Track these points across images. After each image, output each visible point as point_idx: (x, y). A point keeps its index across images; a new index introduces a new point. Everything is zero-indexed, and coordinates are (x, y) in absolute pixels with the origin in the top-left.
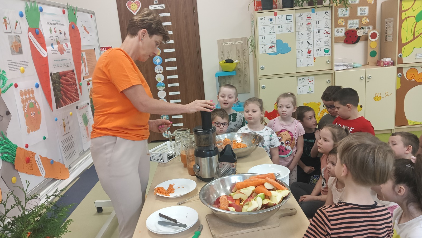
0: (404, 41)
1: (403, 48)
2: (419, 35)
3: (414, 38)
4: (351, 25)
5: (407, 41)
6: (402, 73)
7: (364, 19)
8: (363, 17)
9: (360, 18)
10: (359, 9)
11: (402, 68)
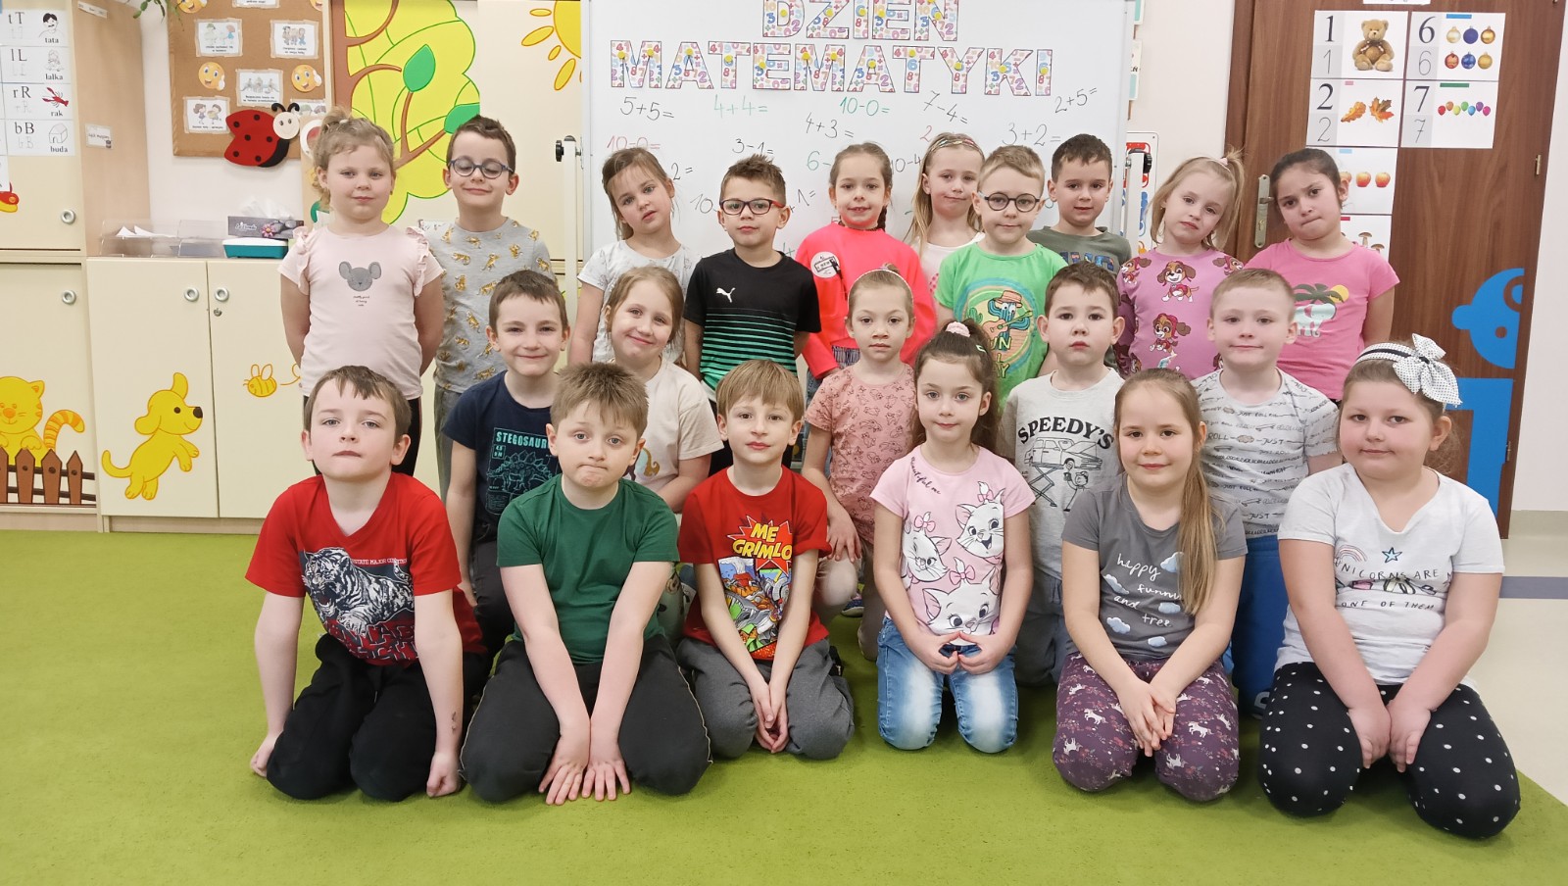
2: (426, 147)
3: (407, 155)
4: (250, 92)
7: (300, 71)
8: (298, 62)
9: (287, 66)
10: (278, 28)
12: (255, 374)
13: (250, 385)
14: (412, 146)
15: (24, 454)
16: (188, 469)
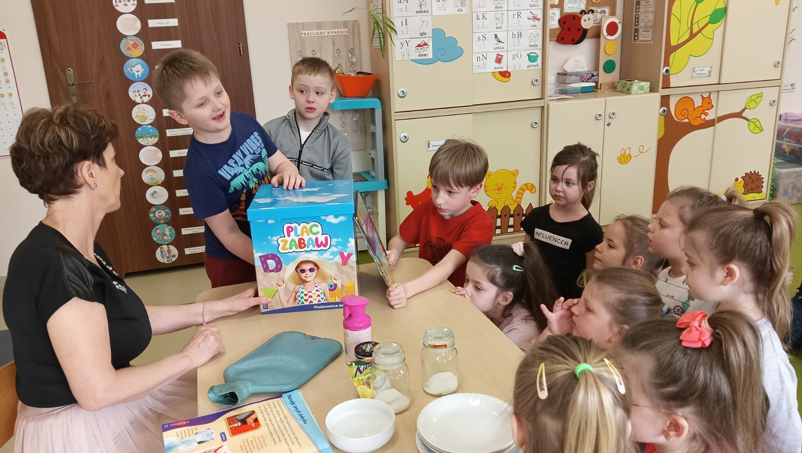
0: (674, 42)
1: (672, 55)
2: (700, 31)
3: (692, 36)
4: (570, 5)
5: (680, 42)
6: (668, 106)
11: (668, 96)
12: (623, 153)
13: (619, 159)
14: (695, 30)
15: (506, 208)
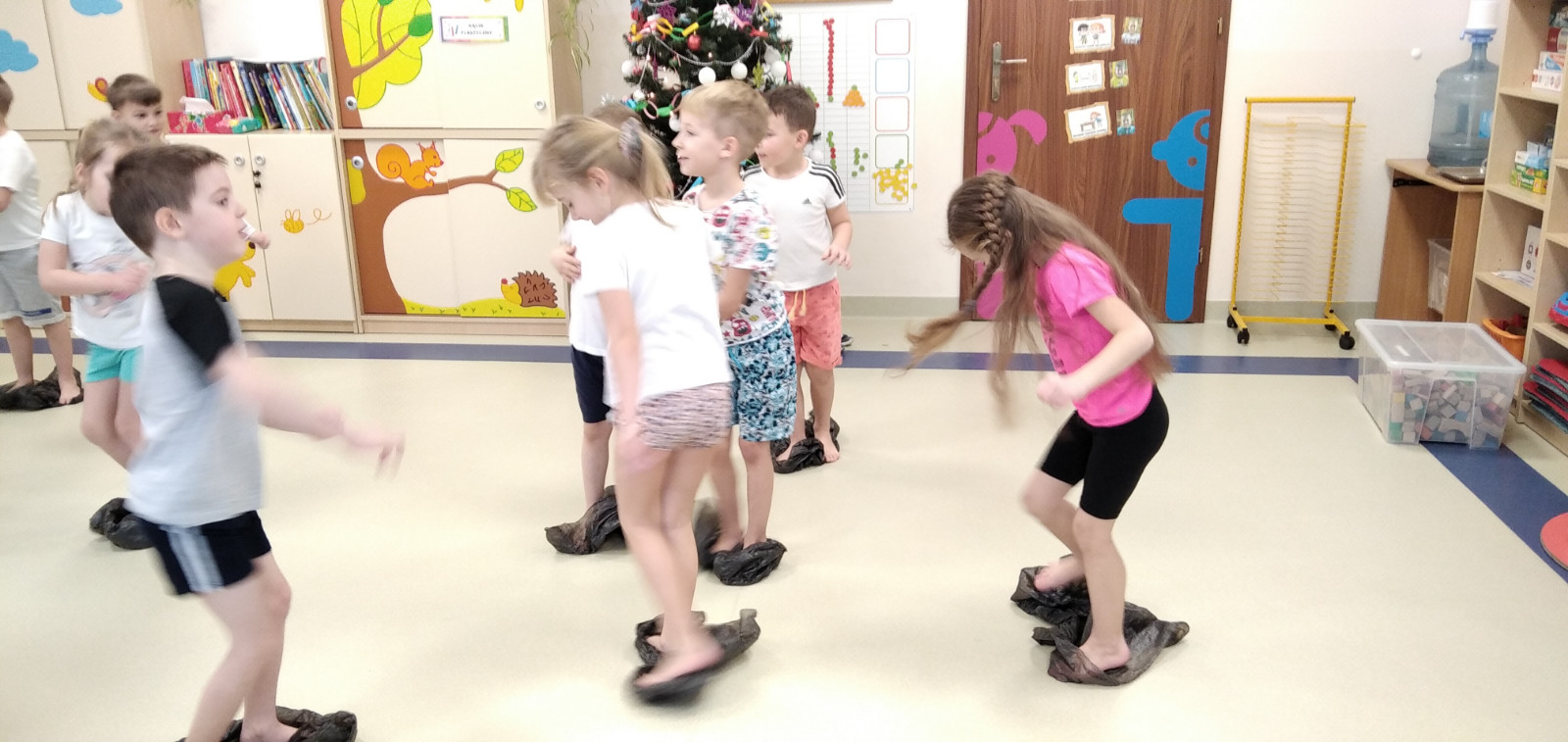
0: (354, 61)
1: (356, 82)
2: (396, 47)
3: (383, 55)
5: (365, 61)
6: (364, 156)
11: (361, 142)
12: (289, 217)
13: (286, 225)
14: (387, 45)
16: (248, 285)
